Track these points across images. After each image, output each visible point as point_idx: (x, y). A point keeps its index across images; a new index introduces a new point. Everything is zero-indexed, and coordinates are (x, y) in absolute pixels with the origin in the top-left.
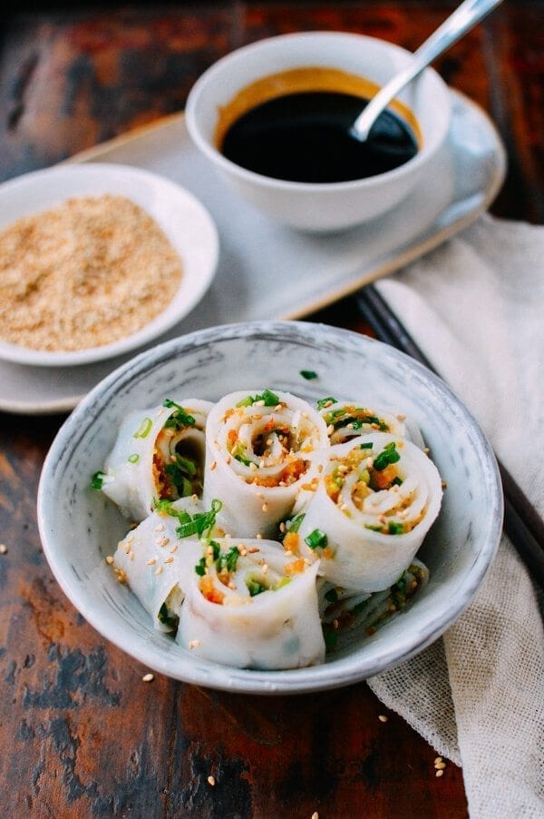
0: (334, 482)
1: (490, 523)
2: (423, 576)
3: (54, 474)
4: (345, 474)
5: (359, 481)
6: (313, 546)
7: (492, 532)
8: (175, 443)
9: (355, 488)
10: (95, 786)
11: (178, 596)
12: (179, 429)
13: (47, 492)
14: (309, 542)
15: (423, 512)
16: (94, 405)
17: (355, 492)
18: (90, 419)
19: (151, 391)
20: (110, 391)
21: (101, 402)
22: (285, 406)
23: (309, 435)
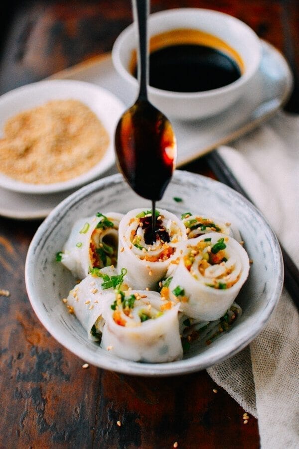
0: (188, 259)
1: (276, 284)
2: (238, 312)
3: (34, 253)
4: (195, 255)
5: (203, 259)
6: (177, 295)
7: (277, 289)
8: (102, 236)
9: (201, 263)
10: (55, 425)
11: (102, 322)
12: (104, 229)
13: (31, 262)
14: (174, 293)
15: (238, 277)
16: (58, 215)
17: (201, 266)
18: (55, 223)
19: (90, 207)
20: (67, 208)
21: (62, 214)
22: (163, 217)
23: (176, 233)
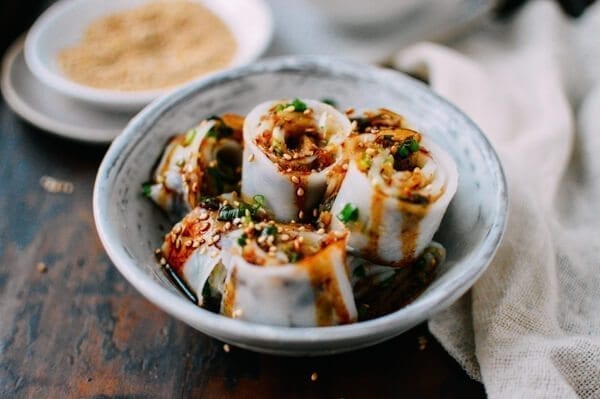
0: (364, 161)
2: (441, 254)
3: (108, 177)
4: (372, 156)
5: (385, 162)
6: (346, 221)
8: (216, 151)
9: (382, 167)
10: (128, 351)
11: (221, 272)
12: (219, 138)
13: (102, 189)
14: (341, 217)
15: (443, 191)
16: (144, 123)
17: (382, 171)
18: (139, 135)
19: (193, 115)
20: (158, 113)
21: (150, 122)
22: (312, 111)
23: (335, 133)
